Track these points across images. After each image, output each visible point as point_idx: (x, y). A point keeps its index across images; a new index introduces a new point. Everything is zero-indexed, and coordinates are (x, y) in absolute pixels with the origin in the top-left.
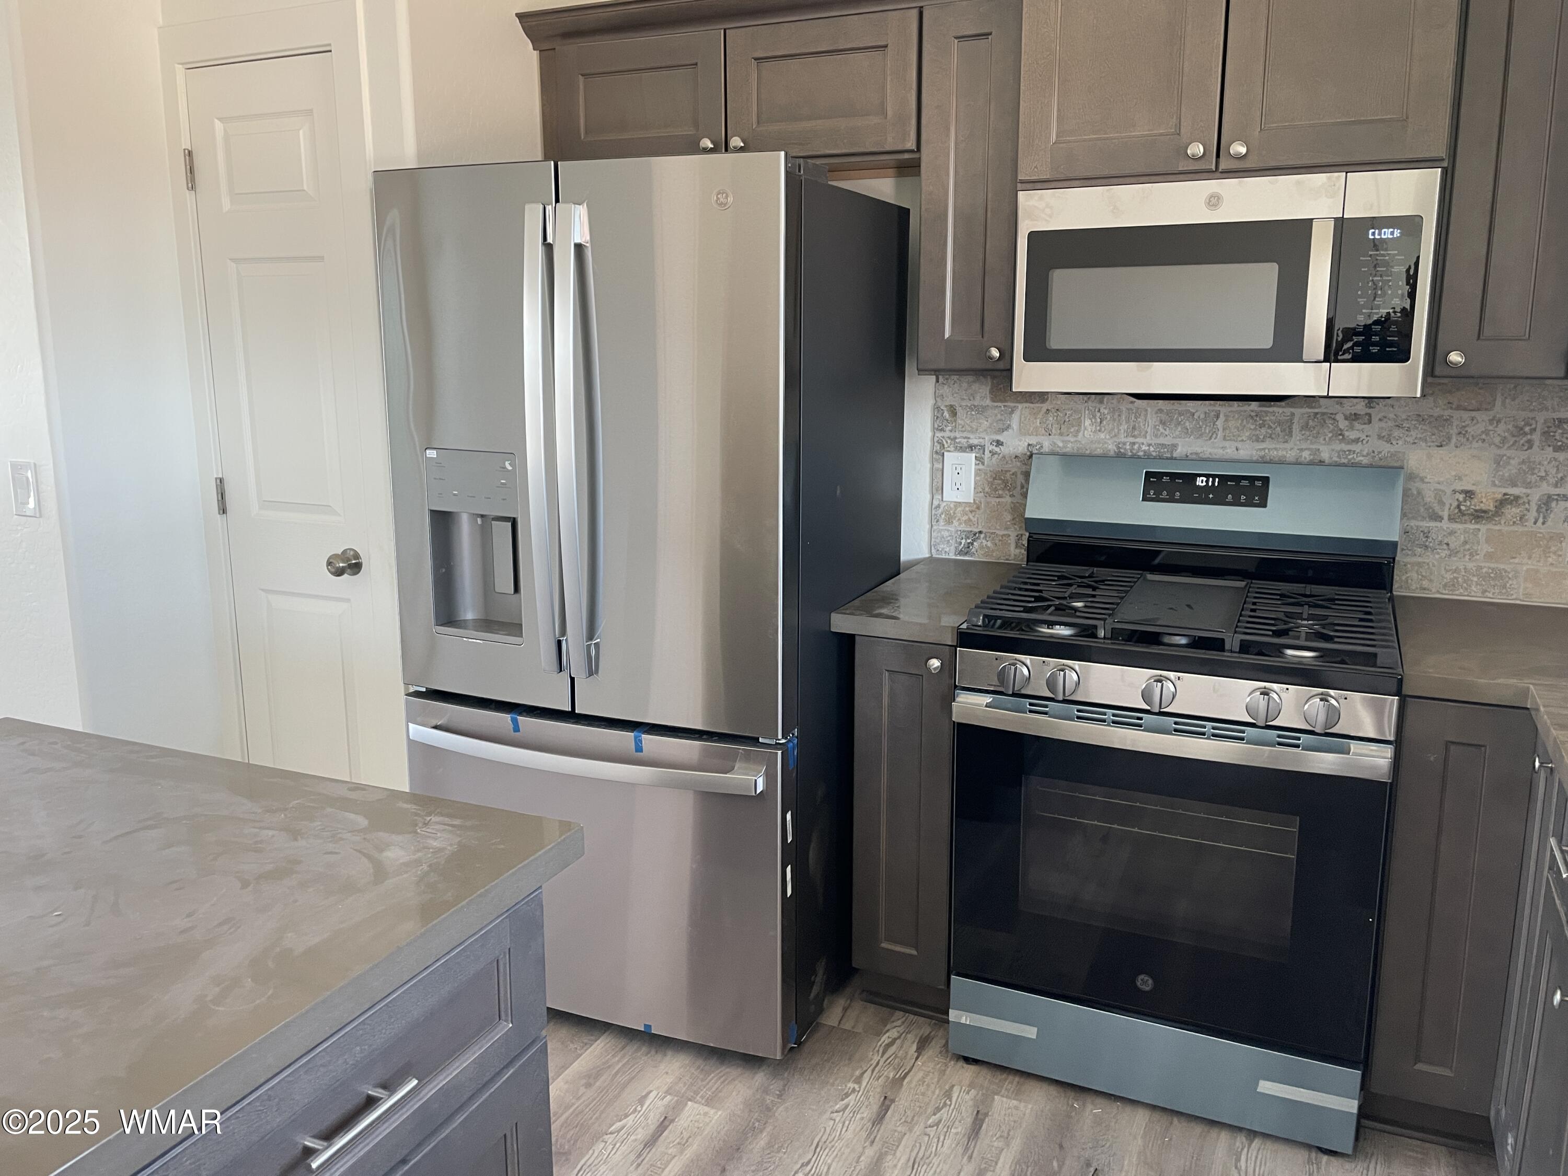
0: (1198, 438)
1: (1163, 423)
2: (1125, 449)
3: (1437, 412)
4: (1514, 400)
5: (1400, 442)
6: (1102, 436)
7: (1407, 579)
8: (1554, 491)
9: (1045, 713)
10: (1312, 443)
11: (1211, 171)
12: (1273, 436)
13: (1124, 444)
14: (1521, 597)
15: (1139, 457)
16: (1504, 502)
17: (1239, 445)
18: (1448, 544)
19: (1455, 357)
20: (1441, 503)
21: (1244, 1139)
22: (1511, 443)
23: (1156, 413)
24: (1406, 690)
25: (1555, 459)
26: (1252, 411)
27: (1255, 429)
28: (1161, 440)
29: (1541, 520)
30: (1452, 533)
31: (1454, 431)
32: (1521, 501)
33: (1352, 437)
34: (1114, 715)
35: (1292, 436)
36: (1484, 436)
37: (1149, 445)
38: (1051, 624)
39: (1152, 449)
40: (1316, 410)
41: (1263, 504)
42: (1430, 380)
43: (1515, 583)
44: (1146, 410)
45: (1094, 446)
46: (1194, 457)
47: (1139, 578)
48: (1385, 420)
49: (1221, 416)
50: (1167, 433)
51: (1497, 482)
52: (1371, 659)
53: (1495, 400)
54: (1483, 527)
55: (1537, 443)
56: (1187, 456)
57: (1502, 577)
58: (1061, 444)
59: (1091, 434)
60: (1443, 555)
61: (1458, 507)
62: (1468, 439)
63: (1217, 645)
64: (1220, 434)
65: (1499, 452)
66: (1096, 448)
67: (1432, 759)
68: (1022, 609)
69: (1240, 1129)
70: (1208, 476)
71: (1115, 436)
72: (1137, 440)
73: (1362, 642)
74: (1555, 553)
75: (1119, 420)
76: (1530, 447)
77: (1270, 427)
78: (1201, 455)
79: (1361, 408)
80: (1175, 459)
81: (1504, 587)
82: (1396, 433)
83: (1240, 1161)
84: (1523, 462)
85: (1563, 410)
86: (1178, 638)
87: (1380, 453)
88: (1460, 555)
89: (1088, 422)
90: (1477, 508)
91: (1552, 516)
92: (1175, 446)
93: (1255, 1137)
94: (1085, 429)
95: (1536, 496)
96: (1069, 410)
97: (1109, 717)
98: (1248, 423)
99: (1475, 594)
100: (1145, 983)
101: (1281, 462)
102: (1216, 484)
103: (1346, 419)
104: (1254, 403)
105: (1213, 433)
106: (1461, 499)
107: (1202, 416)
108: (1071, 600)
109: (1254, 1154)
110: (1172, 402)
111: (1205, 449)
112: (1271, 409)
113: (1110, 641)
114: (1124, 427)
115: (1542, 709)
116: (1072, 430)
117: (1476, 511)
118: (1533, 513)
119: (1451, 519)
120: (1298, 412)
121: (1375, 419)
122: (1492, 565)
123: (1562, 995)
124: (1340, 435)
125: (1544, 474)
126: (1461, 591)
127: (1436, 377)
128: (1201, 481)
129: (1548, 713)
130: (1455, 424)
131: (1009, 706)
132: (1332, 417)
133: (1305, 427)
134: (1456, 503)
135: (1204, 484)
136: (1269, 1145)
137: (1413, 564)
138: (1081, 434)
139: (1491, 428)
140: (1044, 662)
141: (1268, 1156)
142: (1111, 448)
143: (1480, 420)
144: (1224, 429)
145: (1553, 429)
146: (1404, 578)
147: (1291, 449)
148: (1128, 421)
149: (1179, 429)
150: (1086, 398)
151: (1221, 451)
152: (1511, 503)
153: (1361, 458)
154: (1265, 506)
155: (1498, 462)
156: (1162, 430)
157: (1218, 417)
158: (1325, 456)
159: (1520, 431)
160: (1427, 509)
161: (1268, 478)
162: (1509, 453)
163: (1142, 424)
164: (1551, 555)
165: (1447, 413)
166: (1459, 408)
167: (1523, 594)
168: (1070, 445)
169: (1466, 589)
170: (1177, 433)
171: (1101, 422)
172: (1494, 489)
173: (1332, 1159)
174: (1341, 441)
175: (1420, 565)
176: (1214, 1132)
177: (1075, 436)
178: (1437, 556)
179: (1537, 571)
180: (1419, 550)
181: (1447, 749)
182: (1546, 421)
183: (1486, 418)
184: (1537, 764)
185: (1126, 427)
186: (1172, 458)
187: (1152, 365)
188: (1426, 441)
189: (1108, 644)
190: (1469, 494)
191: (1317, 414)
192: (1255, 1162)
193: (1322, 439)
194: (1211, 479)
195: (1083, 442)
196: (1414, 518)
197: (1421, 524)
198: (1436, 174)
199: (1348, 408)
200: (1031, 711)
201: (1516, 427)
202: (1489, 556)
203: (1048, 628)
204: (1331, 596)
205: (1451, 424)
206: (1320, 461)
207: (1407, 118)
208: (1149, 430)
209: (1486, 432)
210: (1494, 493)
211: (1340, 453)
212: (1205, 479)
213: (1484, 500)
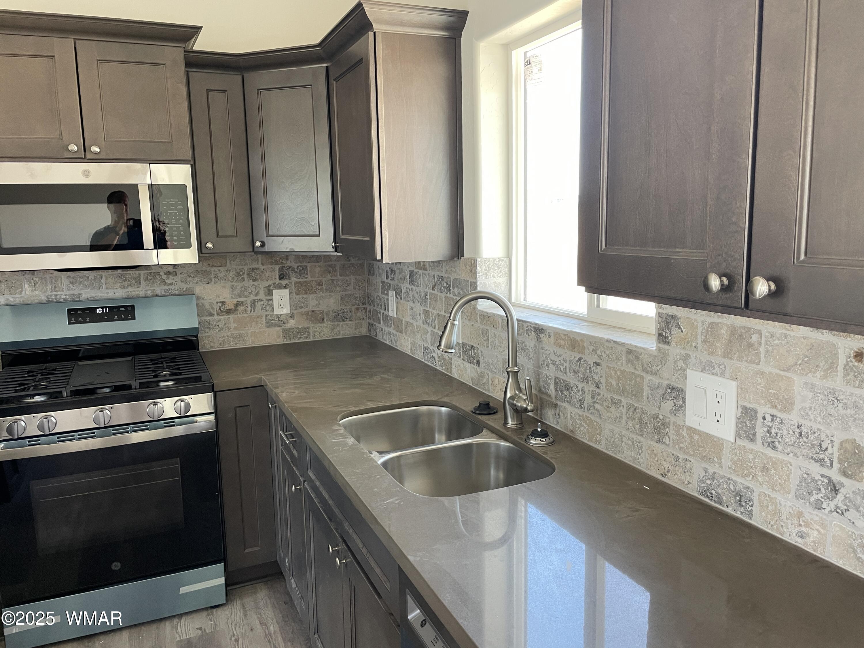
0: (92, 289)
1: (72, 283)
2: (52, 298)
3: (204, 268)
4: (234, 261)
5: (191, 283)
6: (37, 292)
7: (204, 343)
8: (255, 298)
9: (39, 444)
10: (151, 287)
11: (82, 158)
12: (132, 285)
13: (51, 296)
14: (251, 344)
15: (61, 302)
16: (237, 305)
17: (115, 291)
18: (218, 326)
19: (209, 245)
20: (213, 308)
21: (177, 620)
22: (236, 279)
23: (67, 278)
24: (215, 390)
25: (254, 285)
26: (119, 274)
27: (122, 282)
28: (72, 292)
29: (253, 310)
30: (219, 321)
31: (212, 276)
32: (244, 304)
33: (169, 282)
34: (79, 435)
35: (141, 284)
36: (225, 278)
37: (66, 295)
38: (32, 396)
39: (68, 297)
40: (151, 271)
41: (134, 318)
42: (201, 255)
43: (247, 338)
44: (61, 277)
45: (33, 298)
46: (92, 299)
47: (75, 365)
48: (183, 274)
49: (103, 277)
50: (75, 288)
51: (233, 297)
52: (198, 379)
53: (227, 262)
54: (231, 317)
55: (246, 279)
56: (88, 299)
57: (242, 336)
58: (12, 300)
59: (30, 292)
60: (217, 331)
61: (220, 309)
62: (219, 279)
63: (129, 387)
64: (104, 286)
65: (232, 284)
66: (34, 300)
67: (230, 416)
68: (14, 391)
69: (174, 616)
70: (102, 308)
71: (45, 292)
72: (59, 293)
73: (194, 372)
74: (260, 323)
75: (46, 283)
76: (244, 281)
77: (129, 281)
78: (96, 298)
79: (171, 269)
80: (82, 301)
81: (244, 340)
82: (189, 279)
83: (178, 629)
84: (242, 287)
85: (253, 264)
86: (105, 389)
87: (183, 289)
88: (224, 330)
89: (27, 286)
90: (227, 308)
91: (257, 308)
92: (80, 294)
93: (182, 617)
94: (26, 290)
95: (249, 300)
96: (13, 280)
97: (76, 436)
98: (118, 280)
99: (233, 346)
100: (116, 566)
101: (138, 297)
102: (108, 311)
103: (165, 274)
104: (119, 270)
105: (100, 287)
106: (220, 305)
107: (93, 278)
108: (40, 382)
109: (184, 624)
110: (75, 272)
111: (97, 294)
112: (128, 272)
113: (70, 398)
114: (49, 287)
115: (268, 384)
116: (18, 291)
117: (227, 310)
118: (249, 308)
119: (218, 314)
120: (142, 272)
121: (178, 273)
122: (238, 332)
123: (295, 487)
124: (164, 282)
125: (251, 291)
126: (227, 345)
127: (203, 253)
128: (99, 311)
129: (271, 384)
130: (212, 273)
131: (16, 446)
132: (159, 274)
133: (147, 279)
134: (218, 308)
135: (101, 312)
136: (189, 617)
137: (205, 337)
138: (23, 292)
139: (227, 274)
140: (34, 417)
141: (190, 621)
142: (44, 298)
143: (222, 271)
144: (106, 284)
145: (251, 272)
146: (203, 344)
147: (142, 291)
148: (51, 283)
149: (82, 285)
150: (23, 273)
151: (106, 295)
152: (240, 305)
153: (175, 292)
154: (135, 319)
155: (232, 287)
156: (72, 287)
157: (101, 278)
158: (158, 292)
159: (238, 274)
160: (207, 312)
161: (133, 306)
162: (236, 284)
163: (60, 285)
164: (259, 324)
165: (208, 269)
166: (213, 266)
167: (251, 342)
168: (18, 299)
169: (229, 344)
170: (81, 288)
171: (35, 286)
172: (234, 300)
173: (218, 609)
174: (165, 285)
175: (208, 336)
176: (162, 624)
177: (21, 294)
178: (215, 332)
179: (255, 332)
180: (207, 330)
181: (235, 410)
182: (248, 270)
183: (225, 270)
184: (270, 406)
185: (50, 287)
186: (80, 301)
187: (66, 254)
188: (201, 282)
189: (69, 399)
190: (223, 303)
191: (151, 273)
192: (185, 628)
193: (155, 284)
194: (104, 309)
195: (26, 297)
196: (202, 316)
197: (206, 318)
198: (189, 166)
199: (166, 270)
200: (30, 445)
201: (237, 273)
202: (235, 328)
203: (31, 399)
204: (174, 357)
205: (211, 274)
206: (157, 295)
207: (172, 141)
208: (64, 287)
209: (226, 276)
210: (233, 301)
211: (165, 290)
212: (101, 309)
213: (230, 305)
